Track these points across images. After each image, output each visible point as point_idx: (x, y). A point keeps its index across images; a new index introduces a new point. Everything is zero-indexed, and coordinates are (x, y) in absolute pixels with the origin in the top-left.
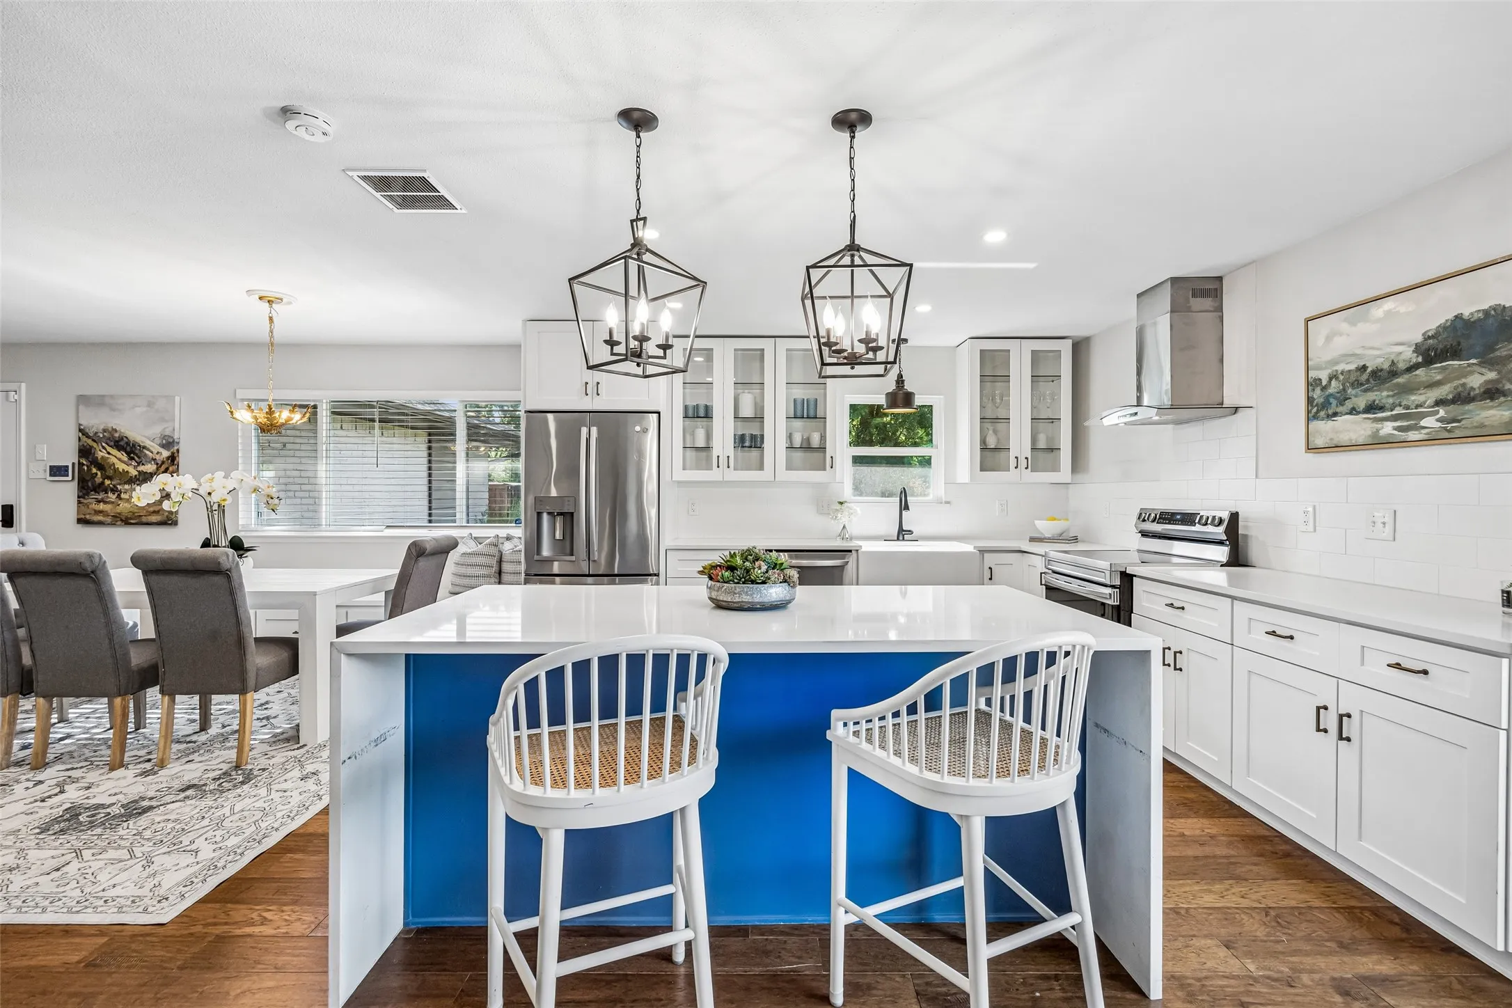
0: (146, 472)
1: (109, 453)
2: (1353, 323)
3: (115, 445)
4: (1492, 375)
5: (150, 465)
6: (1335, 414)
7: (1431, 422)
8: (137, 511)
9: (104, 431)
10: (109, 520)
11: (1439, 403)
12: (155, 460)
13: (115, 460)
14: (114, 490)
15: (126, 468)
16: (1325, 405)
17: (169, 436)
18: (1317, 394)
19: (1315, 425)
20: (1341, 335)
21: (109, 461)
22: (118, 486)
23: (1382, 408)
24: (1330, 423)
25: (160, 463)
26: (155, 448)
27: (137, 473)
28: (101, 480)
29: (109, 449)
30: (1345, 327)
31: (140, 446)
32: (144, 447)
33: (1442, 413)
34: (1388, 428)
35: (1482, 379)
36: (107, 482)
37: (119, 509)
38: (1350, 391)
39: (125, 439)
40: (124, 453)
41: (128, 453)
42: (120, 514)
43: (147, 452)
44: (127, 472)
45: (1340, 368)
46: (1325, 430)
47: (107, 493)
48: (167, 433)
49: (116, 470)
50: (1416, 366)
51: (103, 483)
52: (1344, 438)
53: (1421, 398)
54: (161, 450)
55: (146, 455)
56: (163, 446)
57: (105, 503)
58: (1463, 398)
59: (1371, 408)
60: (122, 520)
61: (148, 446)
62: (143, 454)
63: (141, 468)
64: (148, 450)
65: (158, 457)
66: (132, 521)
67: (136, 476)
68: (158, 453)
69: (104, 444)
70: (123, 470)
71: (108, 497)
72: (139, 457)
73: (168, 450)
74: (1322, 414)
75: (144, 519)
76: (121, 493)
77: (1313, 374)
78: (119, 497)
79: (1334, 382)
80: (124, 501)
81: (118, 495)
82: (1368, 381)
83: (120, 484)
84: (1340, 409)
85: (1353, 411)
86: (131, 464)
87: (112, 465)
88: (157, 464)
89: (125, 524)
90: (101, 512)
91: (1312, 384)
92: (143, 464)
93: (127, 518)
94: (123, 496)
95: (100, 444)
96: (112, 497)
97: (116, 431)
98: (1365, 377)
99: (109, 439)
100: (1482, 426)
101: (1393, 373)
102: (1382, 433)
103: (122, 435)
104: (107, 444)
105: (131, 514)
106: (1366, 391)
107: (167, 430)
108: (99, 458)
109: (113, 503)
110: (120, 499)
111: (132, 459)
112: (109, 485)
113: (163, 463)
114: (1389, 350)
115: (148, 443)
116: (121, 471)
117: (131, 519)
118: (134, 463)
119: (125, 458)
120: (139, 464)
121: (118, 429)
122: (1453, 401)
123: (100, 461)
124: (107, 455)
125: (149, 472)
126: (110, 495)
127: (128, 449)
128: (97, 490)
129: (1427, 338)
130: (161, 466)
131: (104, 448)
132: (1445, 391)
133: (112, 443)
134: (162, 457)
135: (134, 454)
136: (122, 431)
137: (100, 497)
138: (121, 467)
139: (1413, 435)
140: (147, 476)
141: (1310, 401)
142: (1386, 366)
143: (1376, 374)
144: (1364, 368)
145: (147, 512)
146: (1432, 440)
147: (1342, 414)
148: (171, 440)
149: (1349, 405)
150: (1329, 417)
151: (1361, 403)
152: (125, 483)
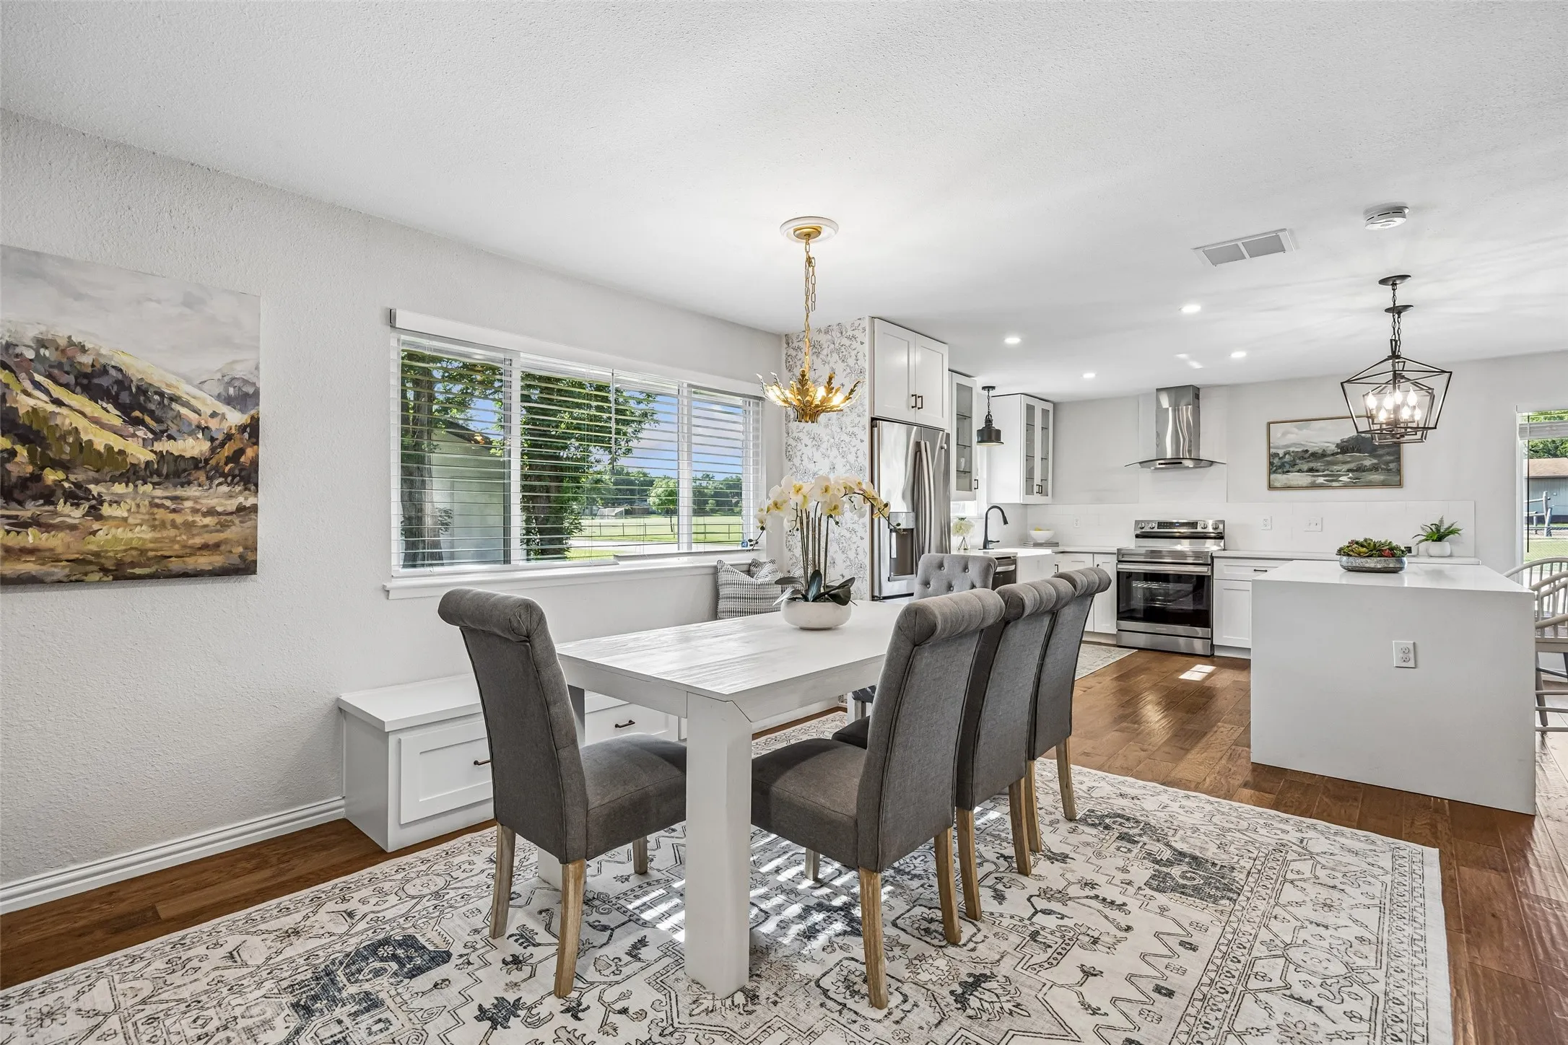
0: (181, 457)
1: (58, 402)
2: (1300, 429)
3: (77, 384)
4: (1375, 461)
5: (190, 441)
6: (1288, 472)
7: (1344, 479)
8: (151, 545)
9: (41, 343)
10: (59, 571)
11: (1349, 470)
12: (205, 429)
13: (81, 423)
14: (74, 497)
15: (117, 443)
16: (1282, 466)
17: (246, 382)
18: (1276, 461)
19: (1273, 476)
20: (1292, 433)
21: (58, 421)
22: (92, 487)
23: (1317, 471)
24: (1285, 476)
25: (220, 437)
26: (208, 404)
27: (152, 457)
28: (30, 469)
29: (58, 392)
30: (1296, 430)
31: (161, 394)
32: (173, 399)
33: (1351, 475)
34: (1321, 480)
35: (1370, 462)
36: (51, 476)
37: (93, 545)
38: (1298, 461)
39: (113, 372)
40: (110, 407)
41: (125, 410)
42: (97, 554)
43: (184, 411)
44: (122, 452)
45: (1291, 449)
46: (1280, 479)
47: (54, 504)
48: (240, 371)
49: (83, 448)
50: (1337, 453)
51: (36, 478)
52: (1294, 483)
53: (1339, 468)
54: (222, 408)
55: (179, 415)
56: (229, 401)
57: (47, 527)
58: (1360, 469)
59: (1311, 470)
60: (104, 570)
61: (185, 397)
62: (171, 414)
63: (164, 446)
64: (186, 405)
65: (213, 424)
66: (138, 571)
67: (148, 463)
68: (214, 415)
69: (38, 378)
70: (109, 448)
71: (55, 513)
72: (159, 421)
73: (243, 411)
74: (1280, 471)
75: (175, 565)
76: (101, 503)
77: (1273, 451)
78: (94, 512)
79: (1287, 456)
80: (111, 522)
81: (92, 507)
82: (1309, 457)
83: (97, 482)
84: (1291, 469)
85: (1299, 471)
86: (134, 435)
87: (69, 433)
88: (212, 439)
89: (116, 578)
90: (32, 551)
91: (1272, 456)
92: (170, 437)
93: (120, 564)
94: (106, 510)
95: (23, 375)
96: (74, 514)
97: (83, 349)
98: (1307, 455)
99: (60, 366)
100: (1371, 482)
101: (1324, 455)
102: (1317, 482)
103: (103, 361)
104: (50, 376)
105: (134, 553)
106: (1308, 462)
107: (238, 367)
108: (22, 411)
109: (73, 528)
110: (99, 518)
111: (137, 422)
112: (58, 483)
113: (229, 437)
114: (1322, 444)
115: (184, 390)
116: (102, 450)
117: (133, 565)
118: (141, 432)
119: (113, 417)
120: (158, 436)
121: (88, 346)
122: (1356, 471)
123: (24, 420)
124: (51, 408)
125: (188, 455)
126: (61, 507)
127: (125, 398)
128: (16, 494)
129: (1343, 441)
130: (222, 445)
131: (38, 385)
132: (1352, 466)
133: (71, 379)
134: (225, 426)
135: (144, 410)
136: (103, 351)
137: (29, 514)
138: (101, 440)
139: (1334, 484)
140: (182, 465)
141: (1271, 464)
142: (1320, 451)
143: (1314, 454)
144: (1307, 451)
145: (185, 547)
146: (1346, 486)
147: (1292, 472)
148: (251, 390)
149: (1297, 468)
150: (1284, 473)
151: (1305, 467)
152: (114, 480)
